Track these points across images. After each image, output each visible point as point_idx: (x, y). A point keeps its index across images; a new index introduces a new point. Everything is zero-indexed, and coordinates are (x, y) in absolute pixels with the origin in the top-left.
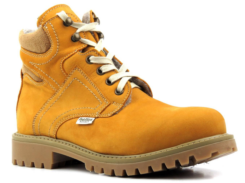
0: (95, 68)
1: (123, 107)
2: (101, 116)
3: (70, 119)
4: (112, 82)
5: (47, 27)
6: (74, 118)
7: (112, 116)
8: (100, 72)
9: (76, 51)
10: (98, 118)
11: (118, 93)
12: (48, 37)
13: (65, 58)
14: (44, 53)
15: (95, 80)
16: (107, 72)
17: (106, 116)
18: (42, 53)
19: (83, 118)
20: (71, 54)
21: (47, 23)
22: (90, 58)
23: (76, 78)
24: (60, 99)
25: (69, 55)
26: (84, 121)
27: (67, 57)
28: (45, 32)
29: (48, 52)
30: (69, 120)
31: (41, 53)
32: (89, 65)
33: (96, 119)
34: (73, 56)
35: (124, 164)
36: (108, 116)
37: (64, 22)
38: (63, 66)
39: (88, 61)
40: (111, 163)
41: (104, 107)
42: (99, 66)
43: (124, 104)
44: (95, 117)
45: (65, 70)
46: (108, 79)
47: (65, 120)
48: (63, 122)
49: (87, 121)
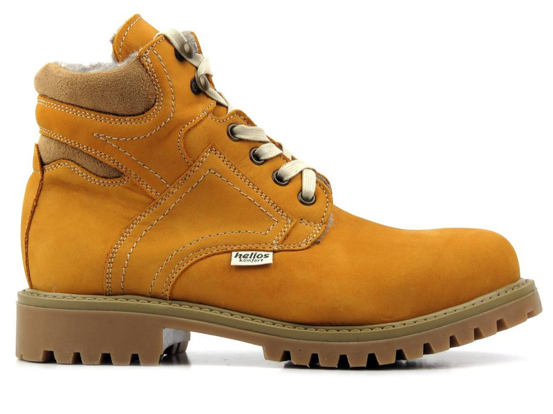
0: (246, 149)
1: (326, 228)
2: (286, 248)
3: (209, 256)
4: (286, 179)
5: (149, 60)
6: (218, 254)
7: (309, 247)
8: (256, 158)
9: (205, 114)
10: (279, 251)
11: (307, 201)
12: (152, 80)
13: (187, 127)
14: (137, 114)
16: (272, 159)
17: (297, 248)
18: (134, 115)
19: (243, 253)
20: (198, 119)
21: (148, 51)
23: (213, 169)
24: (171, 215)
25: (194, 121)
26: (249, 259)
27: (191, 124)
28: (147, 70)
30: (206, 257)
31: (130, 116)
32: (235, 143)
34: (203, 123)
35: (372, 341)
36: (300, 248)
37: (176, 50)
38: (184, 143)
39: (231, 133)
40: (340, 342)
41: (287, 230)
42: (253, 145)
43: (327, 224)
44: (272, 249)
45: (190, 151)
46: (277, 173)
47: (195, 259)
48: (190, 262)
49: (256, 258)
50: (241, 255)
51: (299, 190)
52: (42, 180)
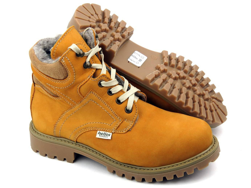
0: (106, 90)
1: (134, 124)
2: (117, 132)
4: (121, 101)
5: (64, 61)
6: (92, 131)
7: (126, 133)
8: (110, 93)
9: (89, 77)
10: (114, 133)
11: (128, 111)
12: (65, 69)
13: (81, 84)
14: (61, 80)
15: (107, 100)
17: (121, 132)
19: (101, 132)
20: (86, 80)
21: (64, 58)
22: (102, 83)
23: (92, 99)
24: (77, 113)
25: (84, 82)
26: (103, 135)
27: (83, 83)
28: (63, 65)
29: (66, 80)
31: (58, 80)
32: (101, 88)
33: (113, 134)
34: (88, 82)
36: (123, 133)
37: (76, 53)
38: (79, 90)
39: (100, 84)
41: (119, 124)
43: (135, 122)
44: (112, 132)
45: (82, 93)
46: (118, 99)
47: (84, 131)
48: (83, 132)
49: (105, 136)
50: (100, 133)
51: (126, 106)
52: (35, 89)
